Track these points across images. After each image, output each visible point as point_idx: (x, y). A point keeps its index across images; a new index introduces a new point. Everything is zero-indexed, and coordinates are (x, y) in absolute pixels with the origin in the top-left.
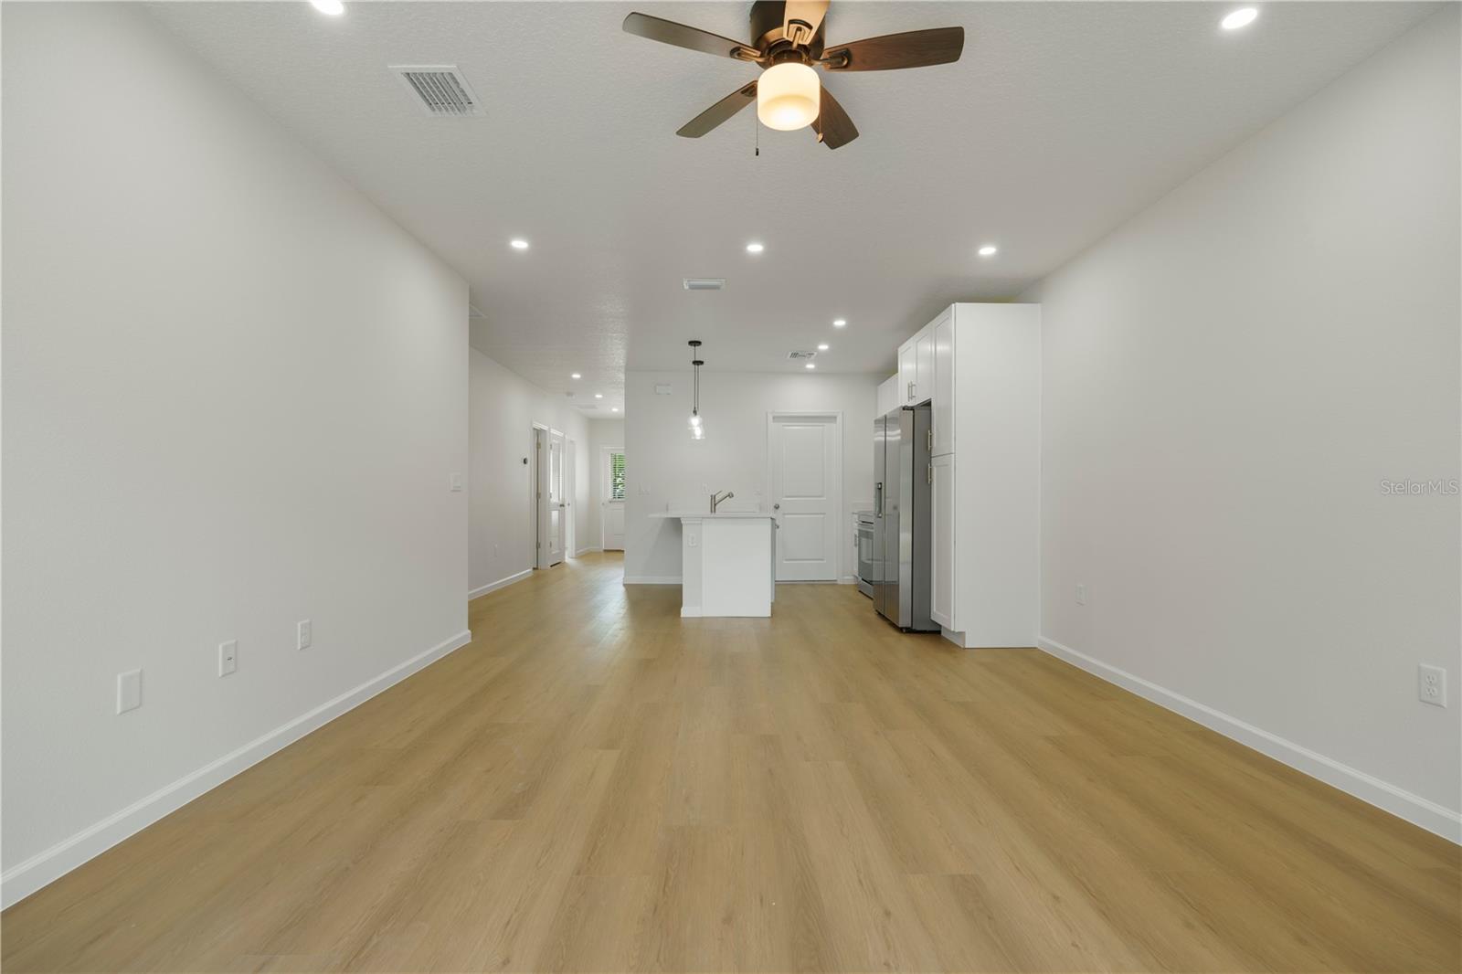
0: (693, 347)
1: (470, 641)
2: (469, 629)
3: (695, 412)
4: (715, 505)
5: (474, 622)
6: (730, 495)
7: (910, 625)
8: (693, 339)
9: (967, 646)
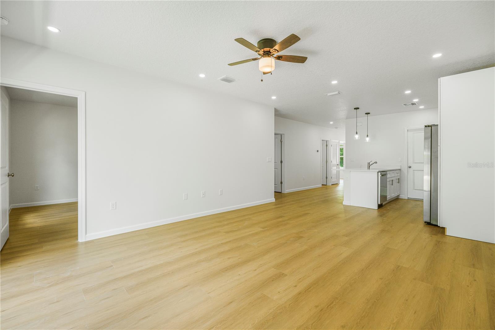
0: (356, 110)
1: (275, 201)
2: (275, 198)
3: (357, 133)
4: (369, 166)
5: (276, 197)
6: (376, 163)
7: (429, 222)
8: (355, 108)
9: (447, 235)
